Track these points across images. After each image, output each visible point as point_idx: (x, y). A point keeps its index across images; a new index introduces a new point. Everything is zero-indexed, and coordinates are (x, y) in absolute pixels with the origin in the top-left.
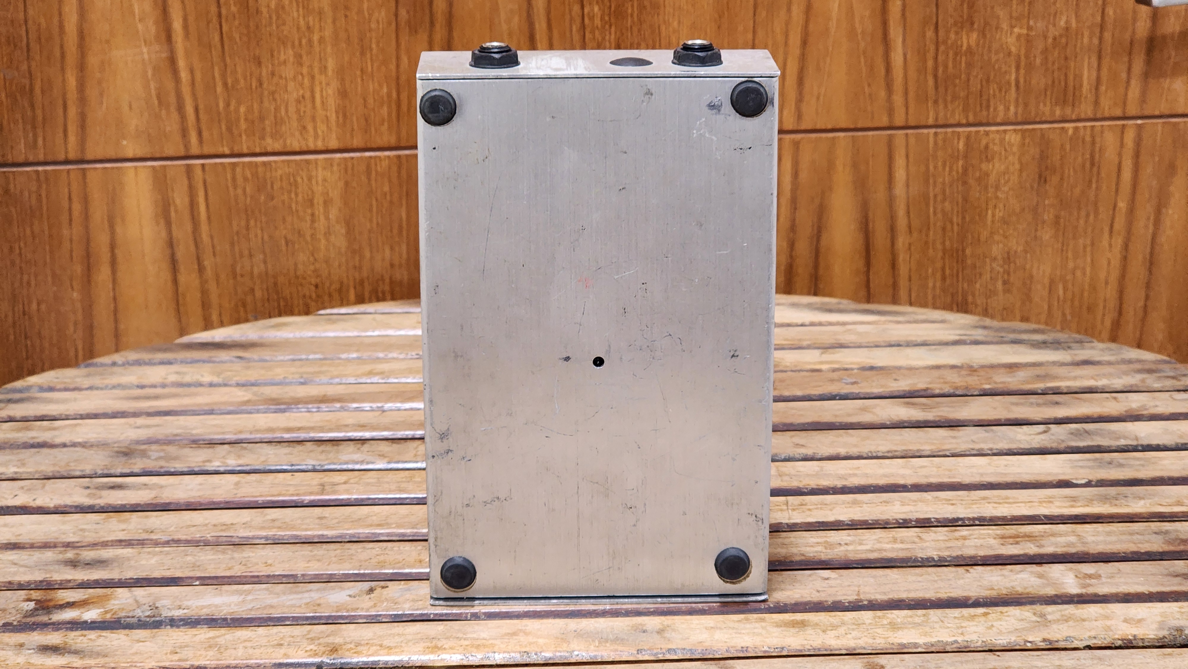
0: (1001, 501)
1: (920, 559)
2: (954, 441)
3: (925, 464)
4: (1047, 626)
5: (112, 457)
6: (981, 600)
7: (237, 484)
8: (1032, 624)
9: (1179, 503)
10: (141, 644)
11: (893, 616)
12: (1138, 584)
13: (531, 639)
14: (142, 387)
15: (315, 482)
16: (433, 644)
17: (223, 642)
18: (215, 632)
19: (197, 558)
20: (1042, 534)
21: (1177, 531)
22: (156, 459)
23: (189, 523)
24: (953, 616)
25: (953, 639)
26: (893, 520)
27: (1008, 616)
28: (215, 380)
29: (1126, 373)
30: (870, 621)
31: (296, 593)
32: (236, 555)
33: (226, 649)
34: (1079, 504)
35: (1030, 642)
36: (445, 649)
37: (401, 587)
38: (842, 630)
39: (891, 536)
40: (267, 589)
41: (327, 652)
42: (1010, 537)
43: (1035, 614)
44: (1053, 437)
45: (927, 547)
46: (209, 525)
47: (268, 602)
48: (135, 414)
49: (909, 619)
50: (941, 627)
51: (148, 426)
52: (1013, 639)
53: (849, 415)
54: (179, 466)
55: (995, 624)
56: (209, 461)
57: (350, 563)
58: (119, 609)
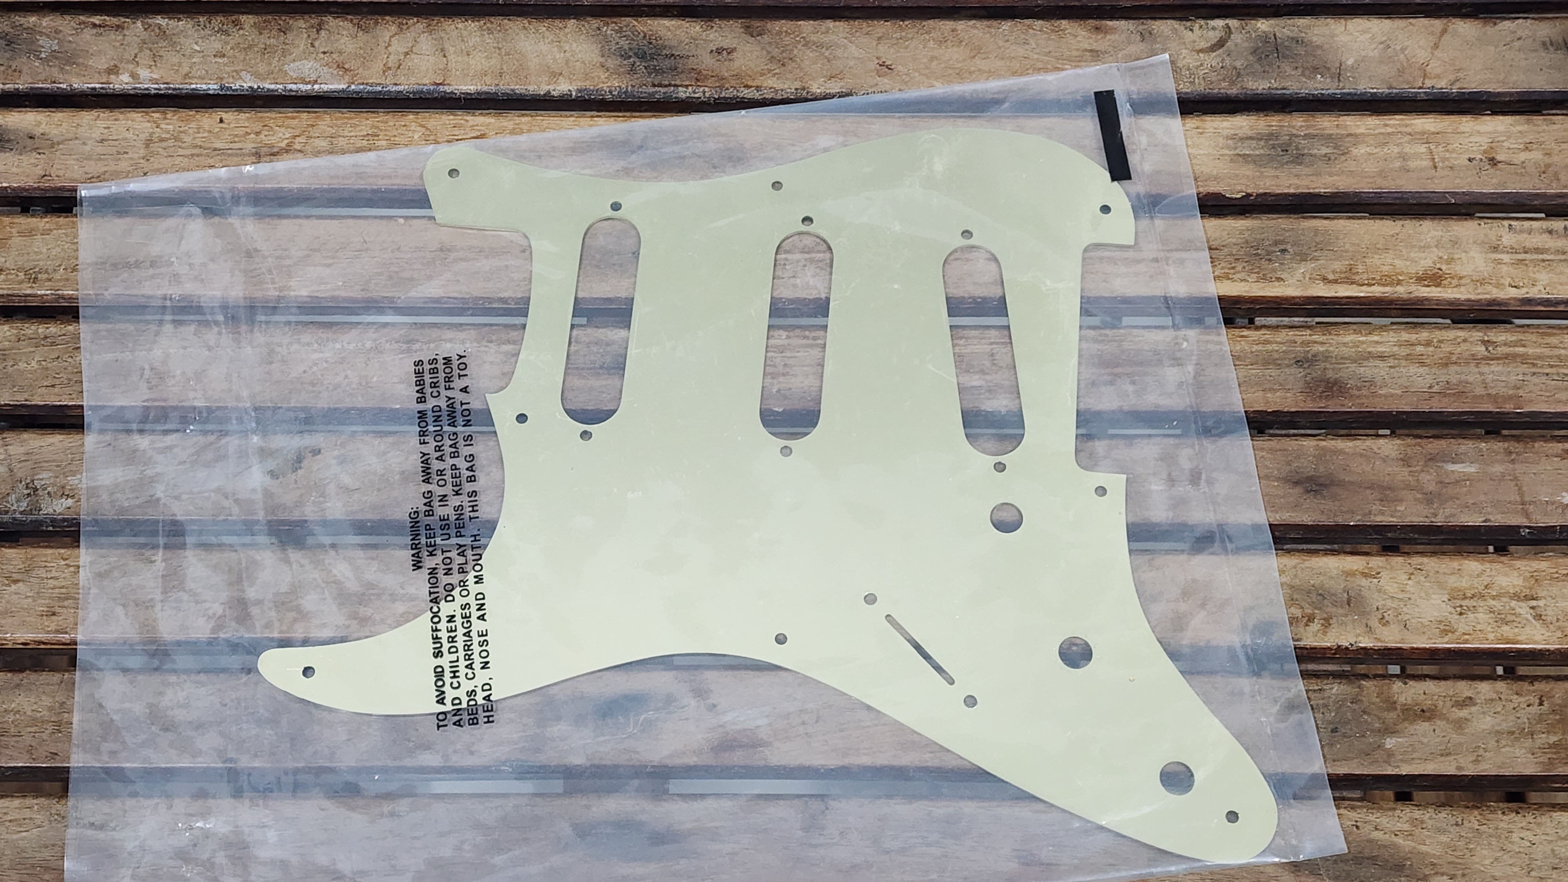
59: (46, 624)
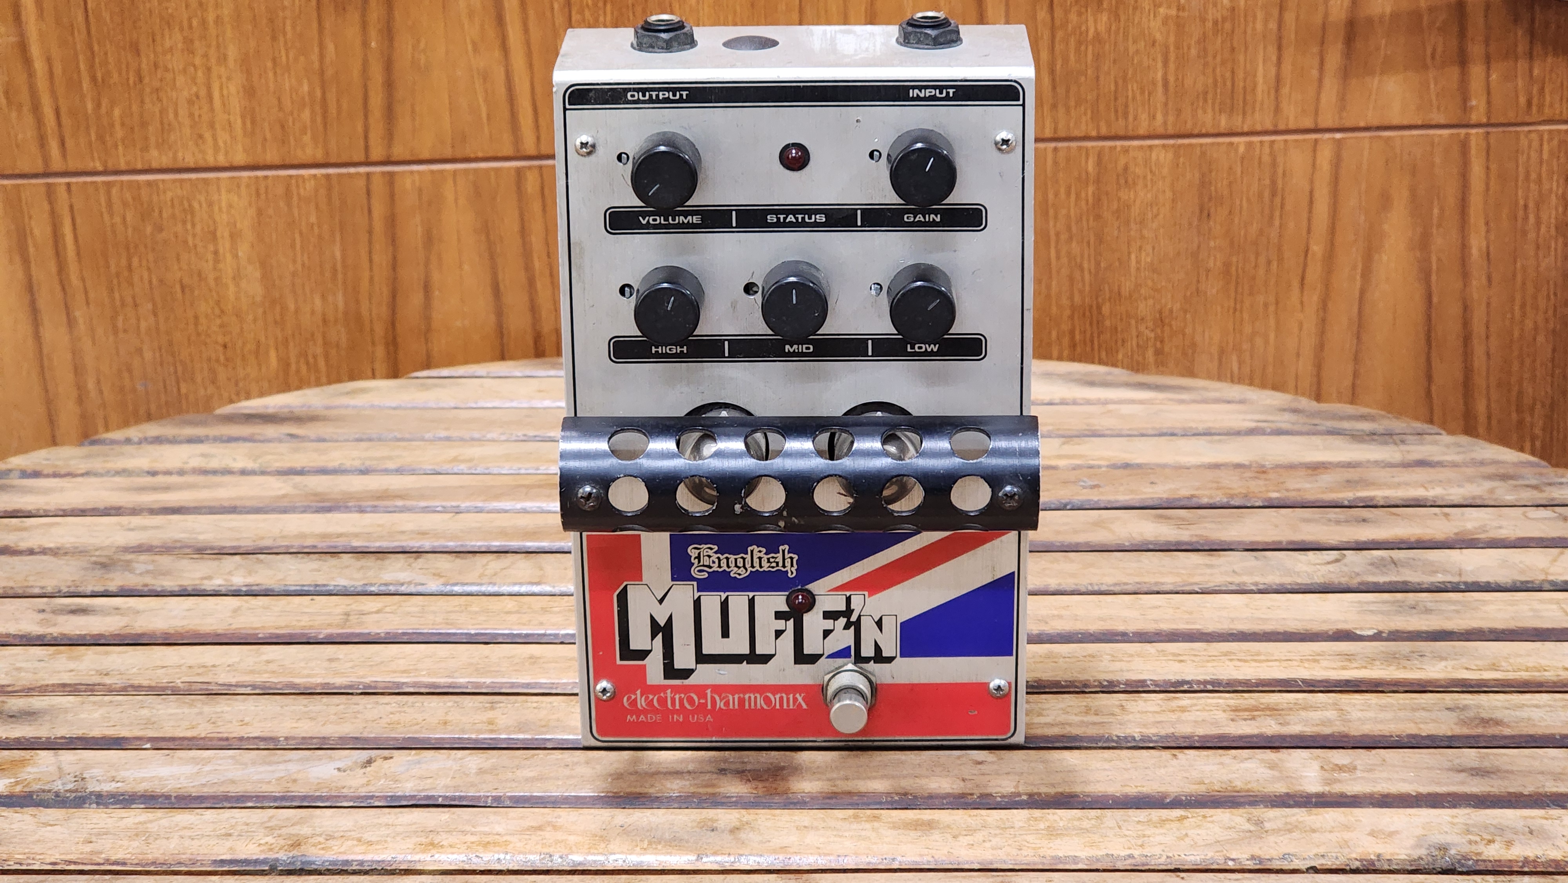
0: (1249, 658)
1: (1115, 738)
2: (1208, 571)
3: (1159, 603)
4: (1261, 838)
5: (86, 569)
6: (1184, 798)
7: (236, 611)
8: (1241, 834)
9: (1494, 667)
10: (49, 828)
11: (1056, 817)
12: (1404, 781)
13: (560, 836)
14: (154, 473)
15: (339, 610)
16: (428, 840)
17: (155, 830)
18: (149, 814)
19: (154, 711)
20: (1291, 706)
21: (1479, 707)
22: (141, 574)
23: (159, 663)
24: (1137, 819)
25: (1128, 852)
26: (1095, 681)
27: (1212, 822)
28: (250, 465)
29: (1470, 480)
30: (1021, 824)
31: (270, 763)
32: (206, 709)
33: (156, 839)
34: (1355, 665)
35: (1233, 860)
36: (442, 846)
37: (409, 758)
38: (979, 836)
39: (1085, 704)
40: (232, 757)
41: (286, 847)
42: (1246, 710)
43: (1249, 820)
44: (1345, 569)
45: (1129, 721)
46: (183, 668)
47: (230, 775)
48: (135, 511)
49: (1076, 823)
50: (1115, 835)
51: (145, 528)
52: (1210, 854)
53: (1076, 532)
54: (169, 584)
55: (1190, 832)
56: (209, 578)
57: (353, 723)
58: (35, 779)
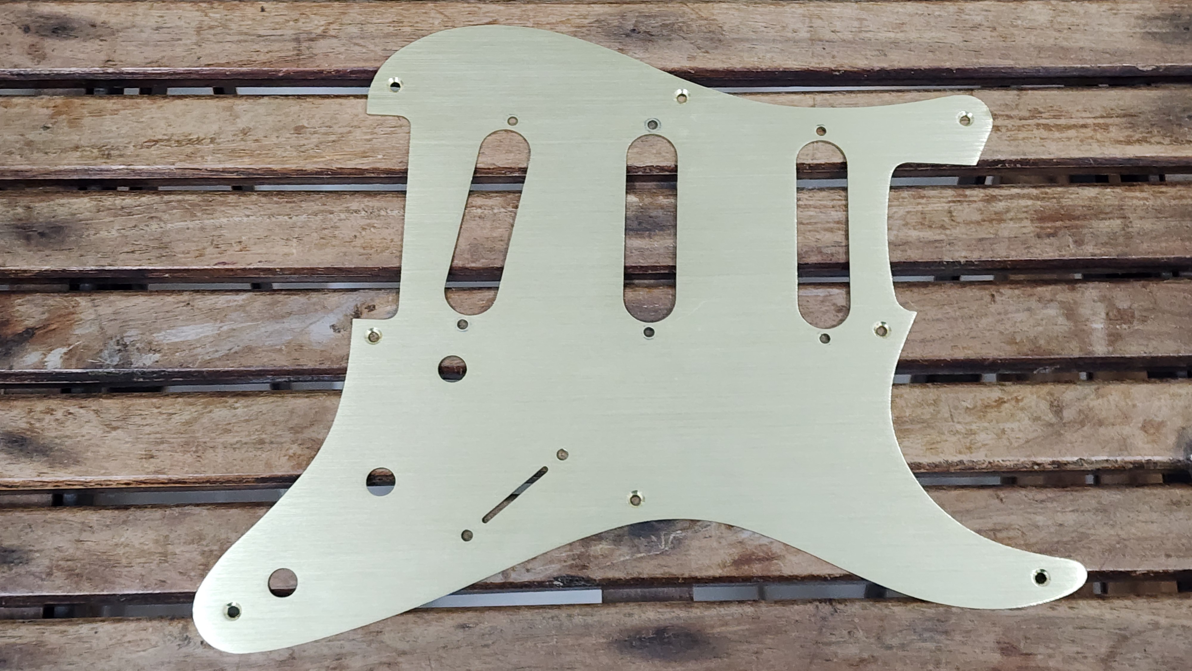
59: (146, 466)
